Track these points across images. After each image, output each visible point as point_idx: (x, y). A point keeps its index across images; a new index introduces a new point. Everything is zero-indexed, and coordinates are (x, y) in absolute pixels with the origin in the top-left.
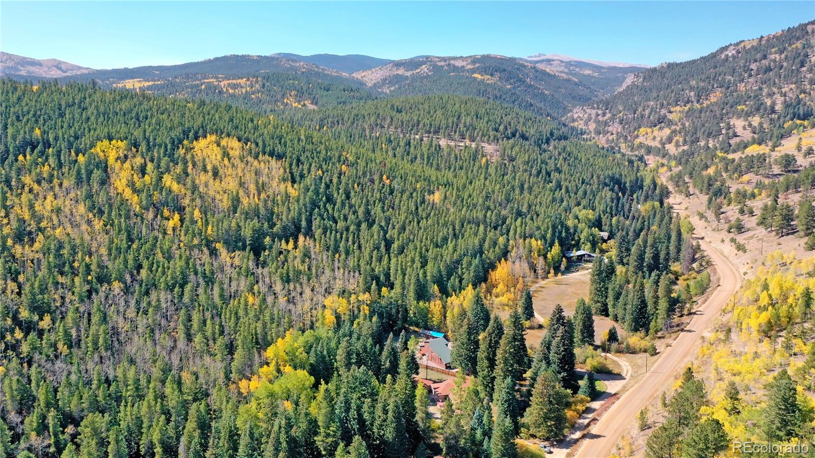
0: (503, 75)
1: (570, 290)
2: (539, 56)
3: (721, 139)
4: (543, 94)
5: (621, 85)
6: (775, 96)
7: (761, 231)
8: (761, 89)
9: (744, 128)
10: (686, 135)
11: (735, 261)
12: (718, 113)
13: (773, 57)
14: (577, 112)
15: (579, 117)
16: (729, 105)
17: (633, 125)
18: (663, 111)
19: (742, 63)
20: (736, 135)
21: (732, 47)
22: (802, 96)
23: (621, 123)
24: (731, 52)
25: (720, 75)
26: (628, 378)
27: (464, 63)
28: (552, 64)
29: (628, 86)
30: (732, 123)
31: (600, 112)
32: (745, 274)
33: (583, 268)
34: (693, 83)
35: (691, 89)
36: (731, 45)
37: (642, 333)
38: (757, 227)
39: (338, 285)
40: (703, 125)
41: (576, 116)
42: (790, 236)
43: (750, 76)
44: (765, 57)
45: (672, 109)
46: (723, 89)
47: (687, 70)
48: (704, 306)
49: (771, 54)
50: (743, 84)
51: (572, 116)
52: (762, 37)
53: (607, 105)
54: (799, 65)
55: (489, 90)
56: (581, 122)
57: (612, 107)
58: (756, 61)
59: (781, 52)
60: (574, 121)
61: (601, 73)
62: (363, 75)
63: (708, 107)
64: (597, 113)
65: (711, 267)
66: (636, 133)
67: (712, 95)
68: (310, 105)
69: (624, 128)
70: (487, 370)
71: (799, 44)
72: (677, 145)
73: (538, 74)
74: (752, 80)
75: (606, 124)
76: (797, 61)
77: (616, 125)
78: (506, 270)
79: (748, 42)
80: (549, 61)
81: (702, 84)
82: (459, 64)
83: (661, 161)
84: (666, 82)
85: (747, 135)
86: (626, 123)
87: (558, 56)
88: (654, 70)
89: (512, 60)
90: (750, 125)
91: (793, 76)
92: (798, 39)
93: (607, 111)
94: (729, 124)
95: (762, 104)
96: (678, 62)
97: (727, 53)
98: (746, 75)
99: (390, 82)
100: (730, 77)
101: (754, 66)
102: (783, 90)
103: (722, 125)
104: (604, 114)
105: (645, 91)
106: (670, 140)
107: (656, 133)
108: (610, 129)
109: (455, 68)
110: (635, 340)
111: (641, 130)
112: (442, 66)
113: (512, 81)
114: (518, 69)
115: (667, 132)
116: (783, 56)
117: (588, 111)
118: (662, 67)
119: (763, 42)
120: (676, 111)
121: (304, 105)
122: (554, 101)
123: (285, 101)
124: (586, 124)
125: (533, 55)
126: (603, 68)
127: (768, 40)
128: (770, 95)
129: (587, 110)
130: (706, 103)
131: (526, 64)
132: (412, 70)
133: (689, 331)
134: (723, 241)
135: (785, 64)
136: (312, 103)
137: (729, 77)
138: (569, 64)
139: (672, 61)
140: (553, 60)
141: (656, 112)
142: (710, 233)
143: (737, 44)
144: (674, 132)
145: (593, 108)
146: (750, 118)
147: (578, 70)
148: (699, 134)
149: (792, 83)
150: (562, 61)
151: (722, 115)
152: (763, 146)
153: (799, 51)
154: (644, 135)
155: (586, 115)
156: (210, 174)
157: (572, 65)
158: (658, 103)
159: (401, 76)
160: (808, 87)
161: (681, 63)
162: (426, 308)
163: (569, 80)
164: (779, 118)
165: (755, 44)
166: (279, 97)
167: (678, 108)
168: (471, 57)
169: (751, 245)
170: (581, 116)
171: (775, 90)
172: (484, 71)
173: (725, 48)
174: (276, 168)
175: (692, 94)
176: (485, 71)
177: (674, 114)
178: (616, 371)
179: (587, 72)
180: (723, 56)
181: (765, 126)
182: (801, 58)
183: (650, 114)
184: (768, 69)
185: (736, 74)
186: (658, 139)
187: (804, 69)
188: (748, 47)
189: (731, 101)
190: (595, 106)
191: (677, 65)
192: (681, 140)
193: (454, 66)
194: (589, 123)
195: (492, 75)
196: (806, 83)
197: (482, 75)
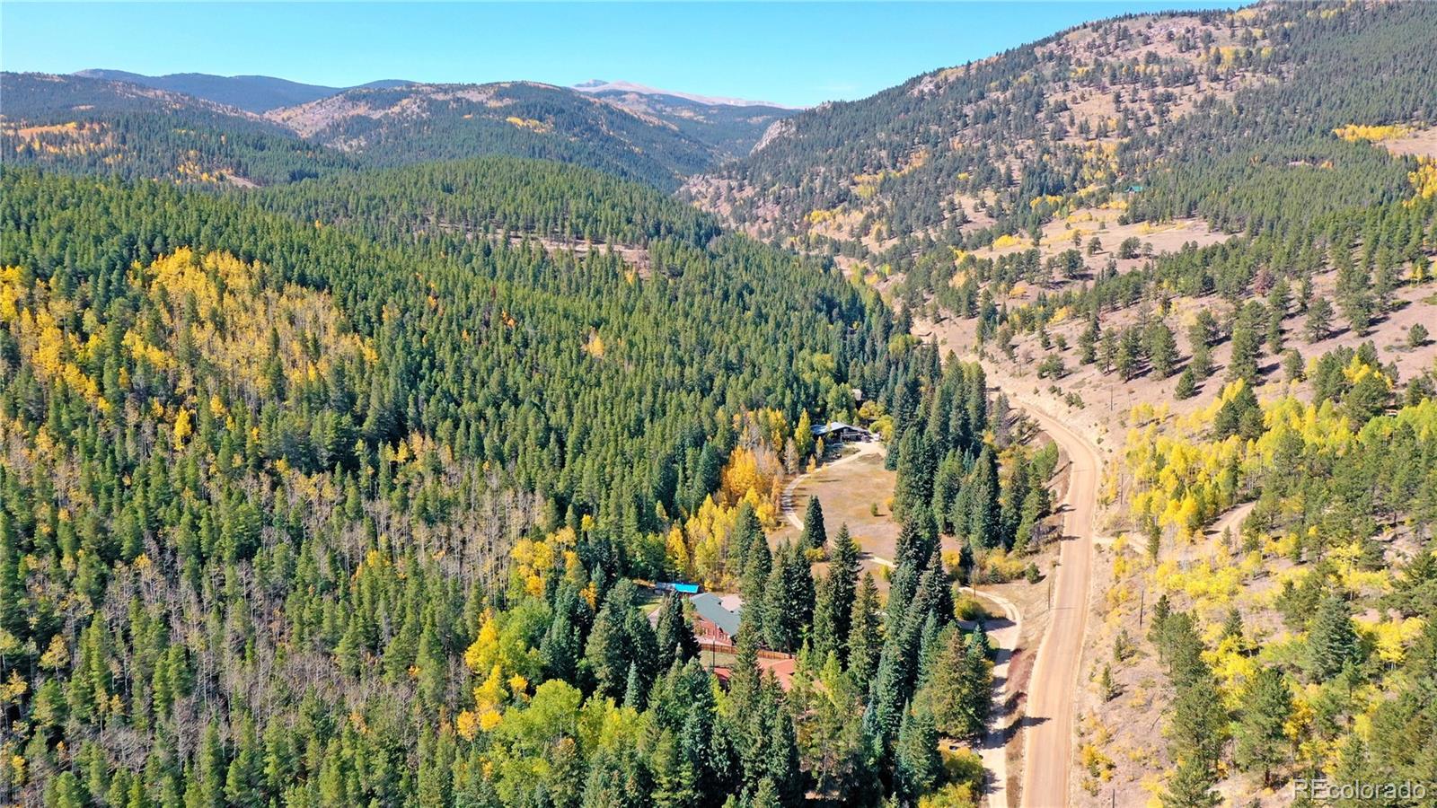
0: (560, 120)
1: (847, 490)
2: (595, 85)
3: (945, 227)
4: (631, 152)
5: (759, 138)
6: (1007, 158)
7: (1092, 372)
8: (985, 146)
9: (976, 210)
10: (890, 221)
11: (1071, 422)
12: (931, 186)
13: (994, 95)
14: (696, 185)
15: (699, 192)
16: (944, 173)
17: (798, 205)
18: (844, 183)
19: (950, 104)
20: (966, 221)
21: (928, 79)
22: (1046, 157)
23: (778, 203)
24: (927, 87)
25: (920, 123)
26: (1018, 620)
27: (482, 97)
28: (624, 100)
29: (773, 141)
30: (956, 202)
31: (734, 184)
32: (1099, 441)
33: (847, 452)
34: (882, 136)
35: (881, 146)
36: (925, 74)
37: (1001, 548)
38: (1082, 368)
39: (516, 520)
40: (913, 207)
41: (694, 190)
42: (1141, 379)
43: (965, 125)
44: (982, 97)
45: (857, 179)
46: (929, 146)
47: (864, 113)
48: (1068, 496)
49: (990, 90)
50: (957, 139)
51: (688, 191)
52: (969, 64)
53: (744, 171)
54: (1033, 110)
55: (550, 146)
56: (704, 201)
57: (752, 175)
58: (970, 102)
59: (1005, 89)
60: (692, 199)
61: (708, 117)
62: (285, 115)
63: (912, 175)
64: (729, 185)
65: (1041, 434)
66: (806, 218)
67: (913, 155)
68: (233, 178)
69: (783, 210)
70: (831, 638)
71: (1027, 76)
72: (879, 238)
73: (614, 118)
74: (968, 132)
75: (752, 203)
76: (1030, 103)
77: (769, 205)
78: (749, 466)
79: (949, 72)
80: (619, 94)
81: (897, 138)
82: (475, 97)
83: (862, 266)
84: (833, 133)
85: (981, 221)
86: (787, 202)
87: (628, 85)
88: (811, 114)
89: (566, 92)
90: (983, 204)
91: (1027, 126)
92: (1024, 68)
93: (746, 182)
94: (952, 203)
95: (993, 170)
96: (848, 100)
97: (921, 87)
98: (959, 124)
99: (347, 131)
100: (936, 127)
101: (968, 110)
102: (1019, 148)
103: (941, 204)
104: (741, 188)
105: (801, 148)
106: (865, 230)
107: (840, 218)
108: (761, 212)
109: (471, 107)
110: (996, 559)
111: (814, 213)
112: (446, 103)
113: (576, 130)
114: (580, 109)
115: (857, 217)
116: (1008, 94)
117: (714, 182)
118: (824, 108)
119: (973, 72)
120: (863, 182)
121: (222, 178)
122: (651, 164)
123: (181, 169)
124: (714, 203)
125: (584, 82)
126: (711, 108)
127: (979, 68)
128: (1001, 156)
129: (712, 181)
130: (906, 169)
131: (592, 100)
132: (384, 109)
133: (1070, 538)
134: (1036, 392)
135: (1013, 108)
136: (236, 174)
137: (934, 128)
138: (651, 99)
139: (838, 100)
140: (626, 93)
141: (832, 183)
142: (1007, 379)
143: (934, 74)
144: (870, 216)
145: (722, 177)
146: (980, 193)
147: (668, 109)
148: (911, 220)
149: (1028, 138)
150: (640, 95)
151: (938, 188)
152: (1016, 238)
153: (1030, 88)
154: (820, 222)
155: (711, 190)
156: (209, 326)
157: (659, 102)
158: (834, 168)
159: (366, 119)
160: (1052, 143)
161: (852, 103)
162: (660, 544)
163: (663, 129)
164: (1022, 193)
165: (961, 74)
166: (166, 162)
167: (865, 177)
168: (491, 85)
169: (1086, 395)
170: (703, 190)
171: (1007, 149)
172: (526, 112)
173: (916, 81)
174: (318, 309)
175: (884, 153)
176: (529, 112)
177: (861, 186)
178: (996, 614)
179: (686, 114)
180: (916, 92)
181: (1005, 205)
182: (1034, 98)
183: (823, 187)
184: (990, 116)
185: (943, 123)
186: (846, 228)
187: (1041, 116)
188: (951, 79)
189: (947, 166)
190: (725, 173)
191: (847, 105)
192: (884, 228)
193: (469, 102)
194: (719, 203)
195: (541, 120)
196: (1048, 137)
197: (524, 120)
